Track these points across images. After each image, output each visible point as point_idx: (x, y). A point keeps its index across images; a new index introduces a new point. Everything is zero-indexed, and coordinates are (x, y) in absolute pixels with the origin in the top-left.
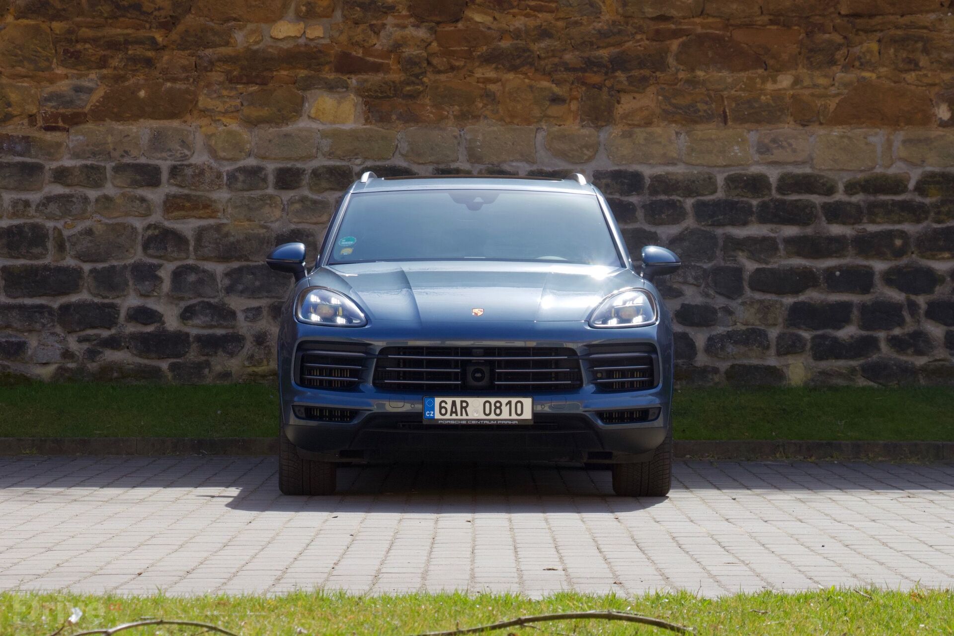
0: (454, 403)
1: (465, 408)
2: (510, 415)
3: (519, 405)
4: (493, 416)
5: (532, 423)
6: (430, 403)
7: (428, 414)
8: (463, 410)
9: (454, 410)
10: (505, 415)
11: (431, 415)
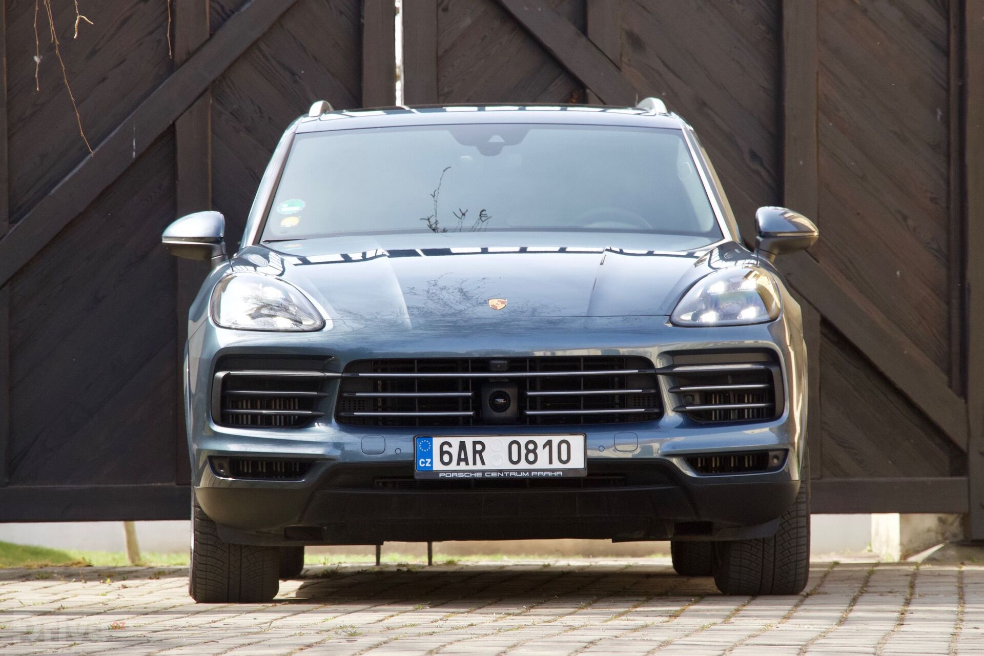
0: (462, 446)
1: (480, 452)
2: (551, 462)
3: (564, 446)
4: (523, 465)
5: (584, 474)
6: (425, 446)
7: (423, 463)
8: (477, 455)
9: (463, 457)
10: (543, 463)
11: (428, 465)
